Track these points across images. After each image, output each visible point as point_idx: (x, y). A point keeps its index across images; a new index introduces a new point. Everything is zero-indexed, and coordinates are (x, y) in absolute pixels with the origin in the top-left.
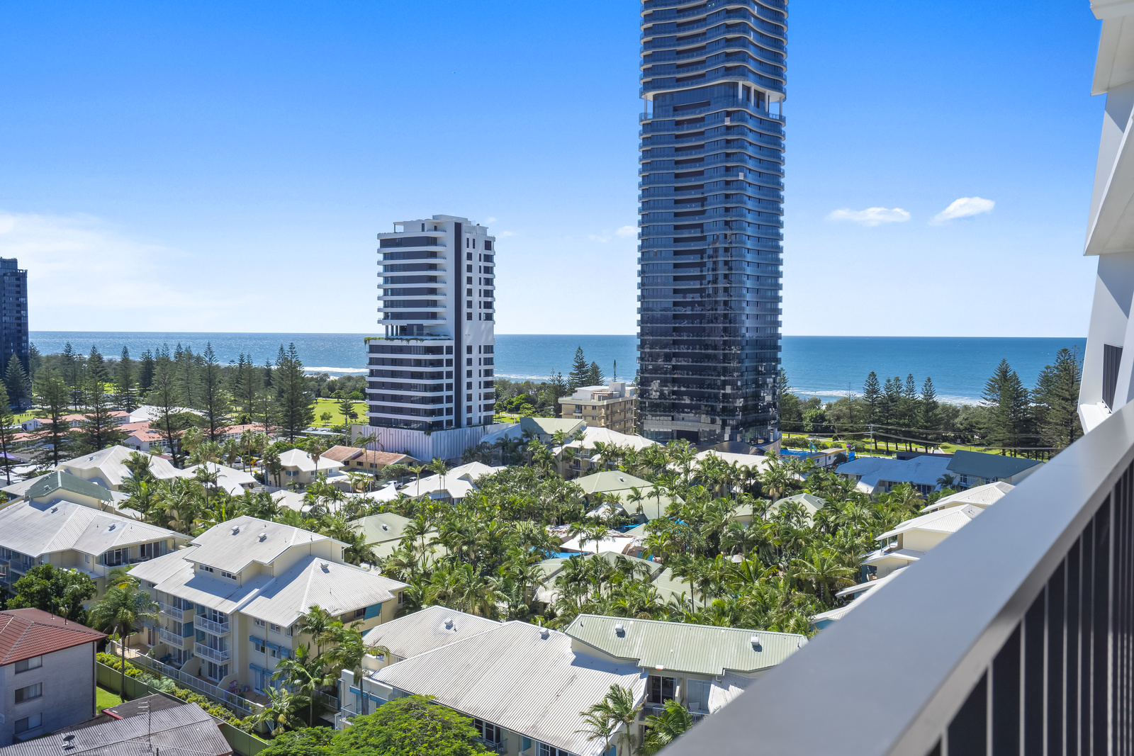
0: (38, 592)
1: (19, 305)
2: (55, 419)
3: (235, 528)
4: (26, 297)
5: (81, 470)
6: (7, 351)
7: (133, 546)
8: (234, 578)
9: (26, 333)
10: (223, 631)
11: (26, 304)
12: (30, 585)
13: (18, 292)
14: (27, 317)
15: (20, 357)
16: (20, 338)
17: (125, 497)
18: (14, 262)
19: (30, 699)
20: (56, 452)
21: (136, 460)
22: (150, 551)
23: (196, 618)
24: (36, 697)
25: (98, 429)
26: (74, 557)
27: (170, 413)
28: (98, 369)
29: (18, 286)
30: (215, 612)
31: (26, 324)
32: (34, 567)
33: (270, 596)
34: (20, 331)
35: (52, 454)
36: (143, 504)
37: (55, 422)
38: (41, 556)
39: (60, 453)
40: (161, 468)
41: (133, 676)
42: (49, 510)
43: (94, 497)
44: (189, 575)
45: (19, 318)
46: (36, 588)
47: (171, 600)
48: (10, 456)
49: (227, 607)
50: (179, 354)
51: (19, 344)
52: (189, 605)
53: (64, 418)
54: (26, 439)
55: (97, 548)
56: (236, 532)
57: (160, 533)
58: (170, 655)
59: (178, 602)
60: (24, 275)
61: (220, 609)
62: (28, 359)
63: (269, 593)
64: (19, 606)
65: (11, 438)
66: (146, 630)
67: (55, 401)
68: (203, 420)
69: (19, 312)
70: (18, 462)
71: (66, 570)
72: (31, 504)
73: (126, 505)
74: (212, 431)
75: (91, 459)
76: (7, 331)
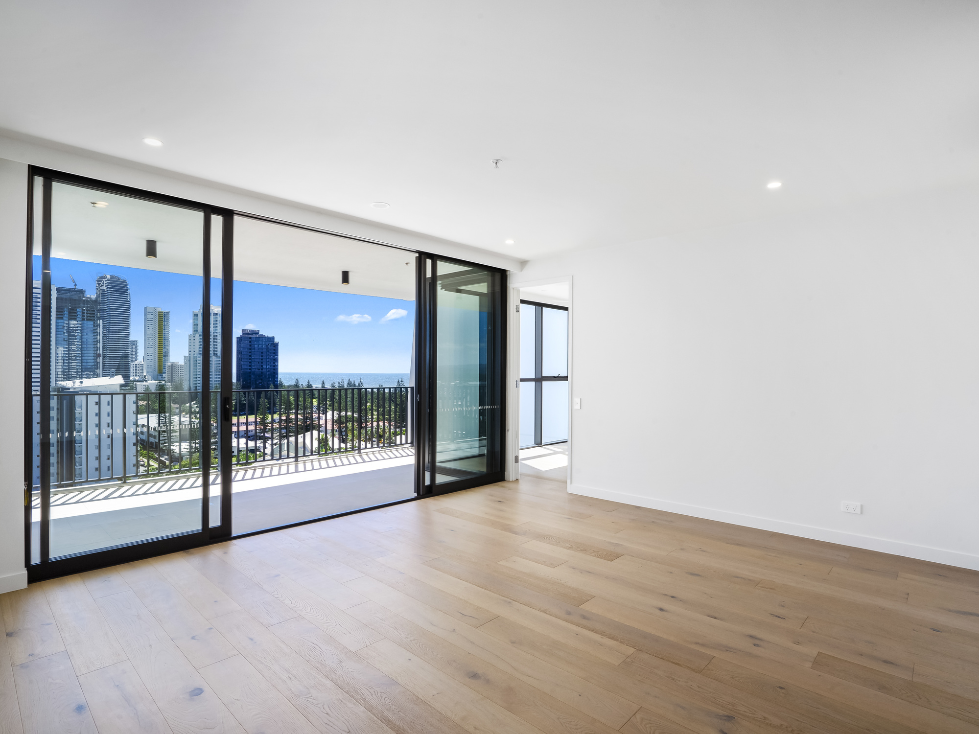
1: (274, 360)
4: (278, 356)
6: (269, 383)
9: (277, 374)
11: (278, 359)
14: (278, 365)
16: (274, 376)
18: (273, 338)
25: (307, 422)
27: (341, 415)
28: (310, 392)
29: (274, 350)
31: (277, 369)
34: (274, 373)
45: (274, 366)
48: (266, 435)
50: (349, 384)
51: (274, 379)
60: (277, 344)
62: (277, 385)
69: (274, 363)
70: (271, 438)
76: (269, 373)
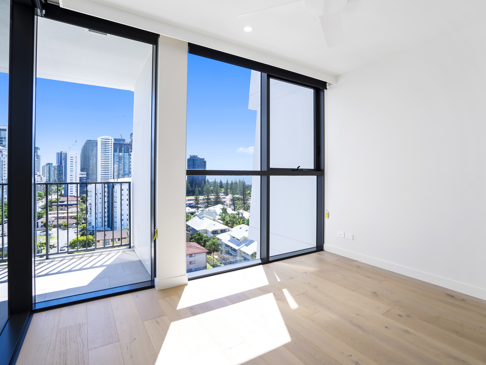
0: (197, 239)
2: (208, 197)
3: (240, 227)
5: (211, 210)
7: (219, 230)
8: (239, 240)
10: (236, 254)
12: (196, 237)
13: (204, 166)
15: (204, 182)
17: (220, 217)
19: (192, 264)
20: (208, 205)
21: (223, 208)
22: (223, 231)
23: (230, 250)
24: (194, 264)
25: (217, 200)
26: (206, 231)
27: (234, 197)
30: (234, 249)
32: (197, 233)
33: (247, 246)
35: (207, 206)
36: (223, 220)
37: (208, 198)
38: (199, 230)
39: (209, 206)
40: (230, 211)
41: (216, 262)
42: (202, 219)
43: (212, 217)
44: (229, 239)
46: (197, 238)
47: (225, 244)
48: (198, 206)
49: (237, 248)
52: (229, 246)
53: (210, 197)
54: (202, 202)
55: (211, 229)
56: (241, 228)
57: (225, 227)
58: (225, 258)
59: (227, 246)
61: (235, 248)
63: (247, 245)
64: (193, 242)
65: (199, 201)
66: (220, 251)
67: (208, 193)
68: (242, 199)
70: (200, 207)
71: (203, 234)
72: (198, 218)
73: (219, 219)
74: (244, 202)
75: (214, 207)
